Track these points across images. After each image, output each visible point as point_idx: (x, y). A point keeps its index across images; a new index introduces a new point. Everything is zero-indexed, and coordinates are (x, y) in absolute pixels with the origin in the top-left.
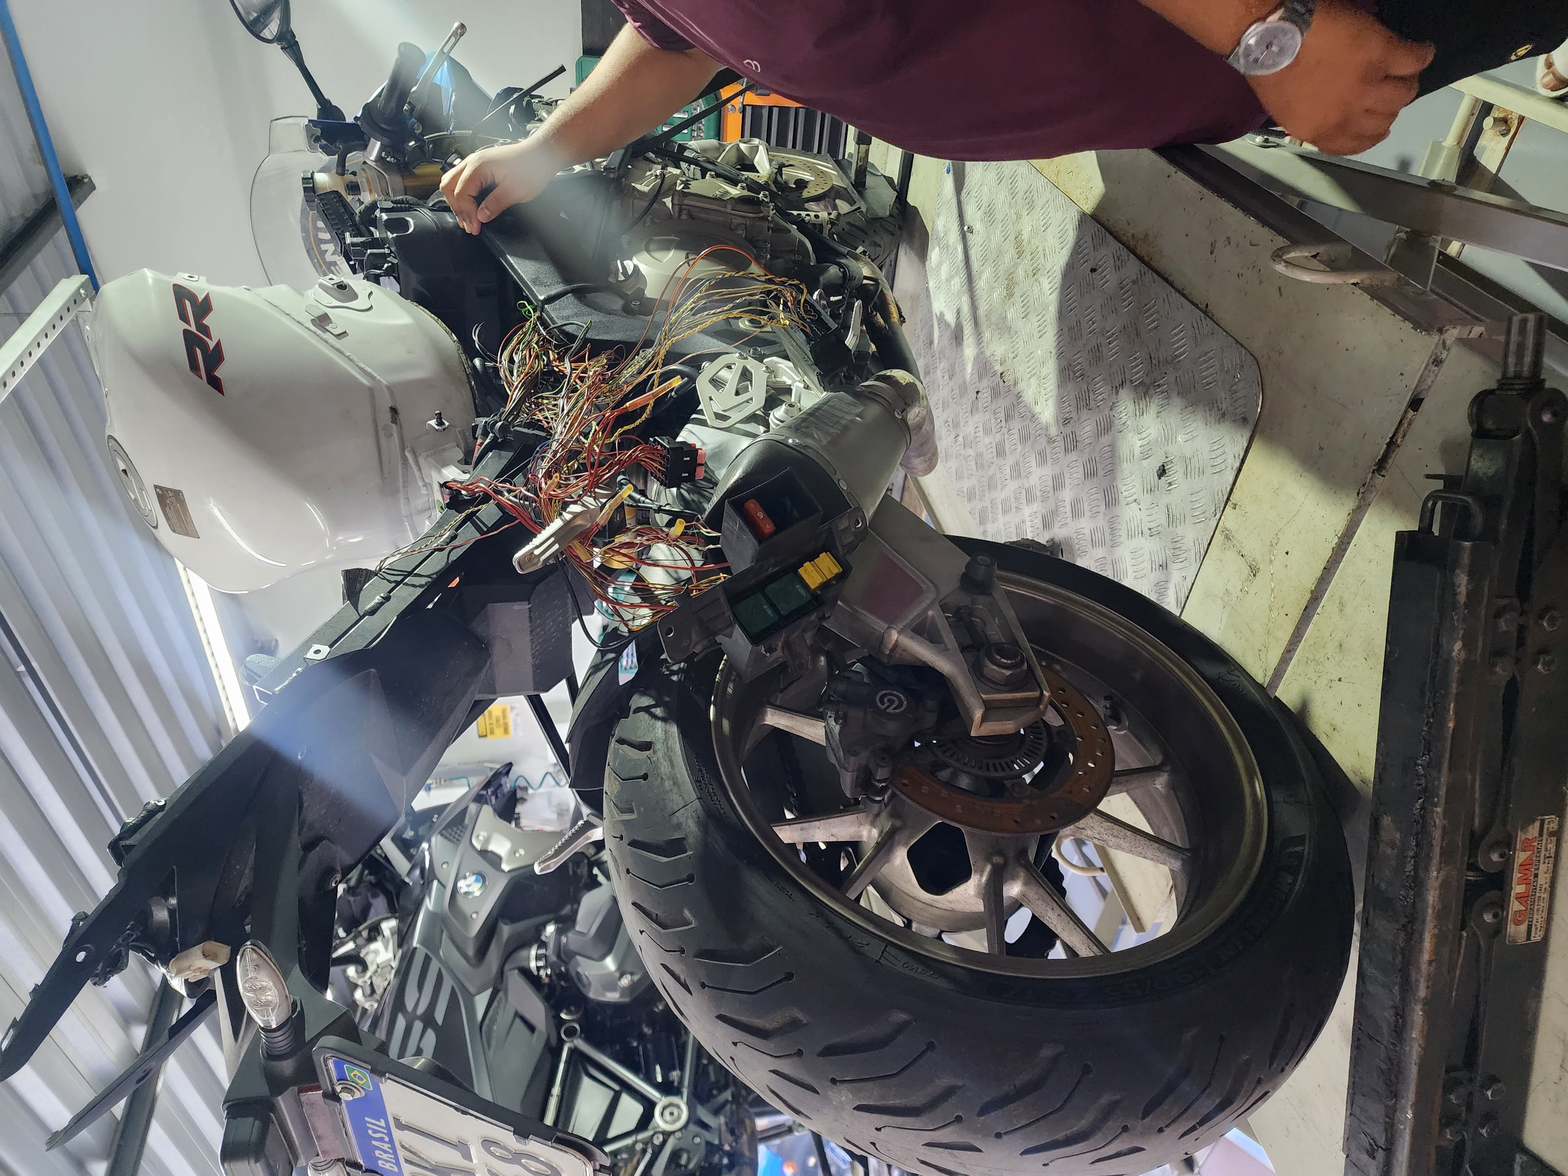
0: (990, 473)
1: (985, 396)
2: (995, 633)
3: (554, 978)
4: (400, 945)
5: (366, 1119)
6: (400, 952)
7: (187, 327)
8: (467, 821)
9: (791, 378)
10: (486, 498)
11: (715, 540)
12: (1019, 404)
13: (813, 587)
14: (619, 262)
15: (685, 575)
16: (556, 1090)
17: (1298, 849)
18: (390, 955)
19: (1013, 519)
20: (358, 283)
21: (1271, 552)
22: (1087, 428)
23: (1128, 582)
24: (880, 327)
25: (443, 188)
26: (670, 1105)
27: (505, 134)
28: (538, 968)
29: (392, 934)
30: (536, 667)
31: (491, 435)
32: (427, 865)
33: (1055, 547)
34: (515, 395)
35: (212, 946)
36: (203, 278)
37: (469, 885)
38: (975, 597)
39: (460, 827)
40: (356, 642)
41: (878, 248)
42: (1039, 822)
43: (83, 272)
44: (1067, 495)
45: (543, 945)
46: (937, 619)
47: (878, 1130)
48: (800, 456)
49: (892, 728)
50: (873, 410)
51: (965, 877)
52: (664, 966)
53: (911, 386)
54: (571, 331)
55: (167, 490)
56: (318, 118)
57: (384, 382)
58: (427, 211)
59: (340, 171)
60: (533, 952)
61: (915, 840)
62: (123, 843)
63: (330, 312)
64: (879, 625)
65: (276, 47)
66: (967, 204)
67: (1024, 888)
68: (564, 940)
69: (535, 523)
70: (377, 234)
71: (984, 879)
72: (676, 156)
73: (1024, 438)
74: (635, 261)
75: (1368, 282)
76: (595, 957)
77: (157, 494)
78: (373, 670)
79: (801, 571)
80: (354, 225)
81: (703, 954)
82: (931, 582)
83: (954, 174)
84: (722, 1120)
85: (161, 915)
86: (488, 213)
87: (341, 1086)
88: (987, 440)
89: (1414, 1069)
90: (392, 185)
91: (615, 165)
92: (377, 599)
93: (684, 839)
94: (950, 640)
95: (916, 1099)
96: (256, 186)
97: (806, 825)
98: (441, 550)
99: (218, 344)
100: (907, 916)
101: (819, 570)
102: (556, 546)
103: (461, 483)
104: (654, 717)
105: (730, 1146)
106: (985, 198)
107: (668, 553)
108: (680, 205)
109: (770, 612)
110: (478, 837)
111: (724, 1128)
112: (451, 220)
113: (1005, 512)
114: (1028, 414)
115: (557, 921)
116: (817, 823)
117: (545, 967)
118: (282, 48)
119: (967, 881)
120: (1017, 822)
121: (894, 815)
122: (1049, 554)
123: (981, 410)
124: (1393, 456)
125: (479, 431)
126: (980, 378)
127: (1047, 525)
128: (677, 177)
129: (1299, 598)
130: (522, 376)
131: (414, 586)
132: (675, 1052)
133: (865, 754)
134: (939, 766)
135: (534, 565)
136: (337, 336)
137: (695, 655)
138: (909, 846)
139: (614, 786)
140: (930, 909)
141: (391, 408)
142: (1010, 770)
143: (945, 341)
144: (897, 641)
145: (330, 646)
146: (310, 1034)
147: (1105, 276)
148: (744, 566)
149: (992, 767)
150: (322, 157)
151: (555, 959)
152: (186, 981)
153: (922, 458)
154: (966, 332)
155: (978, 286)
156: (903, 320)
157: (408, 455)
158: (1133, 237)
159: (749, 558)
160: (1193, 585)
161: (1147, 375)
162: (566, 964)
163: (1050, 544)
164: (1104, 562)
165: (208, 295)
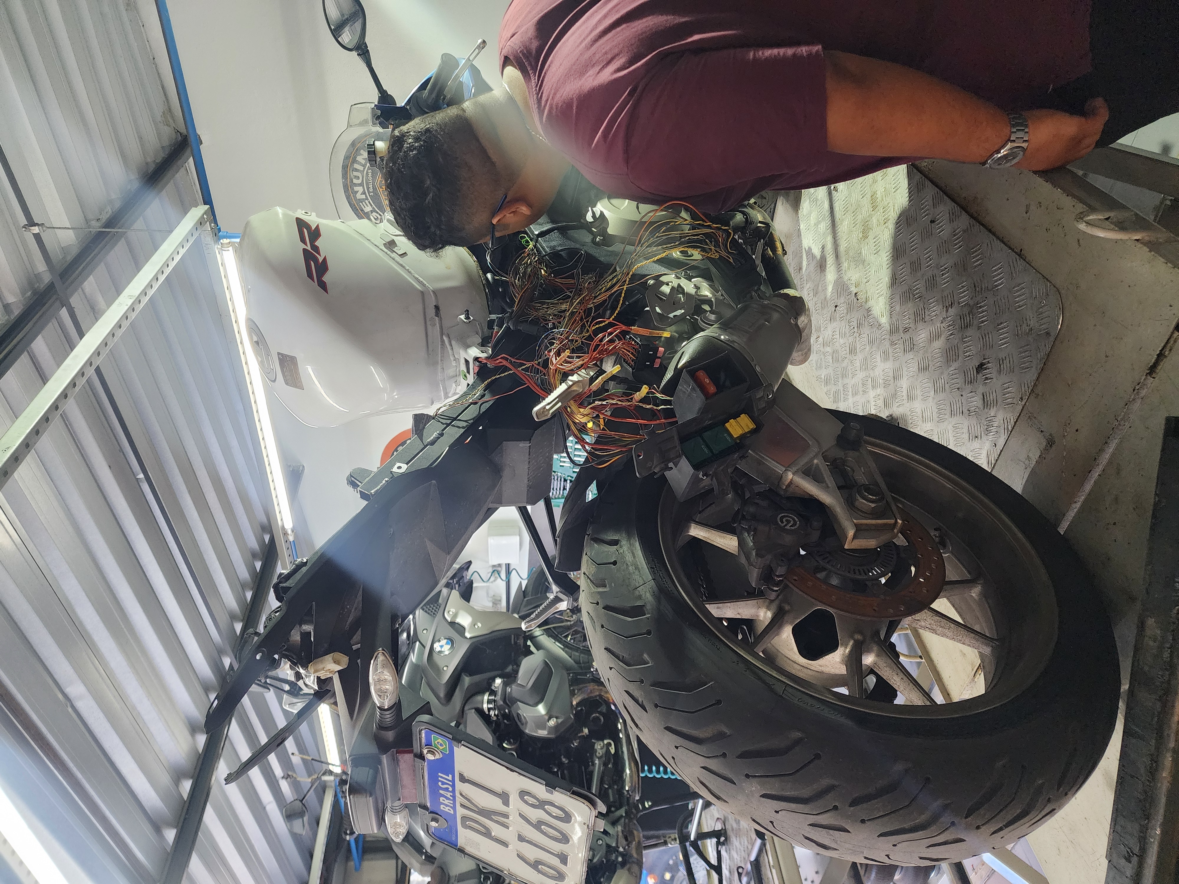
0: (844, 365)
1: (842, 309)
2: (861, 478)
3: (500, 717)
5: (439, 774)
7: (305, 247)
8: (440, 601)
12: (868, 316)
13: (735, 437)
14: (590, 208)
19: (860, 399)
21: (1064, 430)
22: (922, 335)
23: (951, 447)
24: (770, 257)
28: (489, 709)
30: (529, 487)
32: (412, 631)
33: (893, 420)
35: (338, 655)
36: (314, 214)
38: (847, 452)
39: (436, 605)
40: (423, 462)
41: (764, 200)
42: (891, 611)
43: (205, 204)
44: (904, 383)
45: (493, 693)
46: (820, 466)
47: (777, 812)
48: (730, 348)
49: (788, 539)
51: (833, 648)
52: (627, 692)
55: (287, 356)
56: (379, 103)
57: (431, 288)
60: (486, 697)
61: (799, 621)
62: (281, 585)
63: (395, 238)
64: (780, 469)
65: (354, 53)
67: (876, 659)
68: (509, 690)
71: (848, 650)
73: (871, 342)
74: (601, 207)
75: (1147, 238)
76: (531, 703)
77: (280, 360)
78: (434, 482)
79: (727, 425)
81: (656, 684)
82: (815, 439)
84: (620, 828)
88: (842, 341)
89: (1163, 800)
92: (435, 435)
93: (643, 606)
94: (830, 481)
95: (806, 792)
96: (335, 150)
98: (475, 403)
99: (325, 259)
101: (740, 426)
102: (560, 404)
105: (624, 848)
109: (705, 450)
110: (449, 612)
111: (620, 834)
113: (855, 394)
114: (875, 323)
115: (503, 676)
116: (728, 604)
117: (494, 709)
118: (358, 55)
119: (834, 651)
120: (874, 611)
121: (785, 602)
123: (838, 319)
124: (1162, 363)
125: (495, 324)
126: (839, 296)
127: (886, 405)
131: (459, 427)
132: (584, 777)
133: (769, 557)
134: (819, 569)
135: (547, 415)
136: (400, 255)
137: (655, 473)
138: (793, 625)
139: (591, 569)
140: (805, 670)
141: (435, 306)
142: (871, 574)
143: (812, 268)
144: (792, 480)
145: (407, 464)
146: (405, 715)
147: (942, 226)
148: (690, 416)
149: (857, 572)
150: (381, 130)
151: (502, 703)
152: (318, 678)
153: (800, 353)
154: (829, 263)
155: (839, 230)
156: (785, 252)
157: (445, 339)
158: (965, 198)
159: (696, 410)
160: (1001, 451)
161: (972, 299)
162: (509, 707)
163: (889, 418)
164: (931, 433)
165: (318, 226)
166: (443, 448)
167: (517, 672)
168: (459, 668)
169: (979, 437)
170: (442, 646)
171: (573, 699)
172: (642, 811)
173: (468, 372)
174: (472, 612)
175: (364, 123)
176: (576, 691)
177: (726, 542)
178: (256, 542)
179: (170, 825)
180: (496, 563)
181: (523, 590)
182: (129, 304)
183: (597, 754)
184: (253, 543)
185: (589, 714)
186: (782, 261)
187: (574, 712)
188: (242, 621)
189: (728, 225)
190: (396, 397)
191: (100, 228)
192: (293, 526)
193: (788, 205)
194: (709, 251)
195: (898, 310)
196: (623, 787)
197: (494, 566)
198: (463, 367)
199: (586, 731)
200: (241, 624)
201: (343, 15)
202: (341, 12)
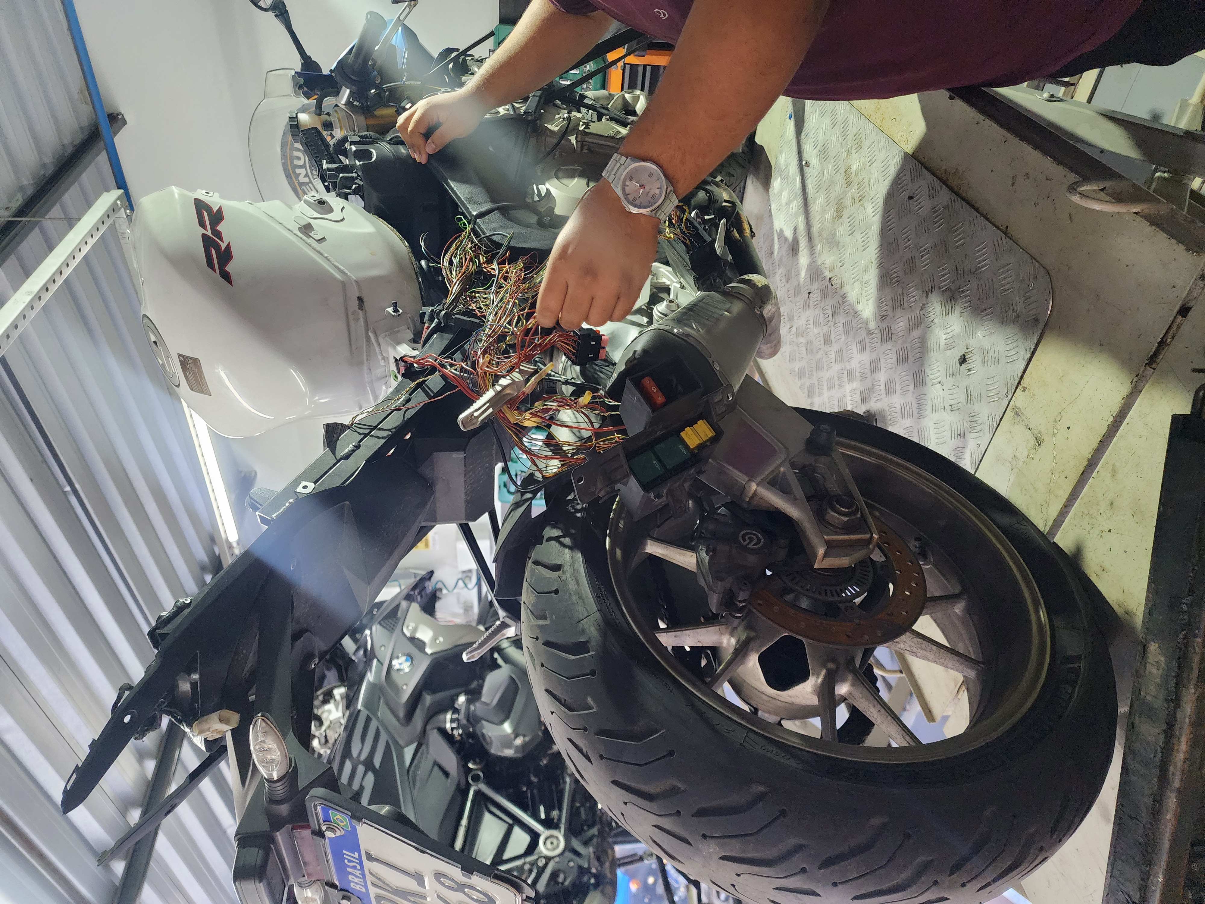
0: (819, 356)
1: (816, 296)
2: (832, 486)
3: (464, 736)
4: (348, 706)
5: (344, 852)
6: (348, 713)
7: (205, 232)
8: (399, 614)
9: (669, 279)
10: (433, 370)
11: (615, 408)
12: (843, 303)
13: (692, 447)
14: (535, 186)
15: (586, 434)
16: (464, 822)
17: (1076, 665)
18: (340, 714)
19: (836, 393)
20: (332, 199)
21: (1055, 427)
22: (900, 324)
23: (932, 446)
24: (736, 240)
25: (399, 127)
26: (551, 836)
27: (444, 85)
28: (452, 729)
29: (342, 698)
30: (468, 502)
31: (436, 320)
32: (369, 647)
33: (870, 416)
34: (455, 289)
35: (227, 713)
36: (216, 194)
37: (401, 664)
38: (817, 457)
39: (395, 619)
40: (334, 480)
41: (733, 178)
42: (867, 637)
43: (119, 188)
44: (882, 376)
45: (456, 711)
46: (788, 474)
47: (738, 875)
48: (683, 342)
49: (752, 559)
50: (737, 307)
51: (804, 677)
52: (570, 740)
53: (766, 288)
54: (497, 240)
55: (188, 357)
56: (302, 69)
57: (353, 277)
58: (386, 144)
59: (318, 112)
60: (449, 716)
61: (765, 648)
62: (159, 632)
63: (312, 222)
64: (741, 478)
65: (271, 14)
66: (805, 144)
67: (851, 689)
68: (472, 708)
69: (472, 391)
70: (347, 162)
71: (820, 680)
72: (578, 103)
73: (847, 331)
74: (548, 185)
75: (1146, 211)
76: (496, 722)
77: (180, 361)
78: (347, 502)
79: (683, 434)
80: (329, 154)
81: (602, 732)
82: (782, 444)
83: (795, 120)
84: (591, 850)
85: (185, 686)
86: (434, 146)
87: (326, 826)
88: (816, 331)
89: (1166, 845)
90: (357, 123)
91: (532, 109)
92: (351, 447)
93: (587, 642)
94: (798, 492)
95: (770, 854)
96: (253, 124)
97: (679, 633)
98: (398, 410)
99: (228, 246)
100: (755, 706)
101: (697, 434)
102: (491, 410)
103: (414, 357)
104: (562, 545)
105: (597, 869)
106: (820, 139)
107: (572, 416)
108: (582, 142)
109: (657, 466)
110: (408, 627)
112: (404, 151)
113: (830, 388)
114: (851, 311)
115: (467, 693)
116: (688, 632)
117: (457, 728)
118: (275, 16)
119: (805, 681)
120: (848, 636)
121: (749, 627)
123: (812, 306)
124: (1163, 353)
125: (426, 318)
126: (812, 281)
127: (864, 399)
128: (579, 120)
129: (1078, 465)
130: (460, 275)
131: (378, 437)
132: (555, 797)
133: (730, 579)
134: (786, 591)
135: (474, 424)
136: (318, 241)
137: (599, 498)
138: (760, 653)
139: (532, 599)
140: (774, 701)
141: (358, 298)
142: (844, 595)
143: (784, 251)
144: (756, 491)
145: (315, 482)
146: (302, 784)
147: (920, 203)
148: (639, 429)
149: (829, 594)
150: (305, 101)
151: (465, 722)
152: (206, 739)
153: (769, 345)
154: (801, 245)
155: (812, 209)
156: (753, 234)
157: (371, 334)
158: (945, 171)
159: (644, 423)
160: (986, 450)
161: (953, 282)
162: (474, 726)
163: (867, 414)
164: (911, 430)
165: (220, 208)
166: (359, 461)
167: (481, 687)
168: (420, 686)
169: (962, 435)
173: (398, 371)
174: (435, 627)
175: (286, 95)
177: (684, 559)
182: (28, 301)
186: (750, 245)
191: (9, 217)
192: (238, 538)
193: (758, 184)
198: (393, 367)
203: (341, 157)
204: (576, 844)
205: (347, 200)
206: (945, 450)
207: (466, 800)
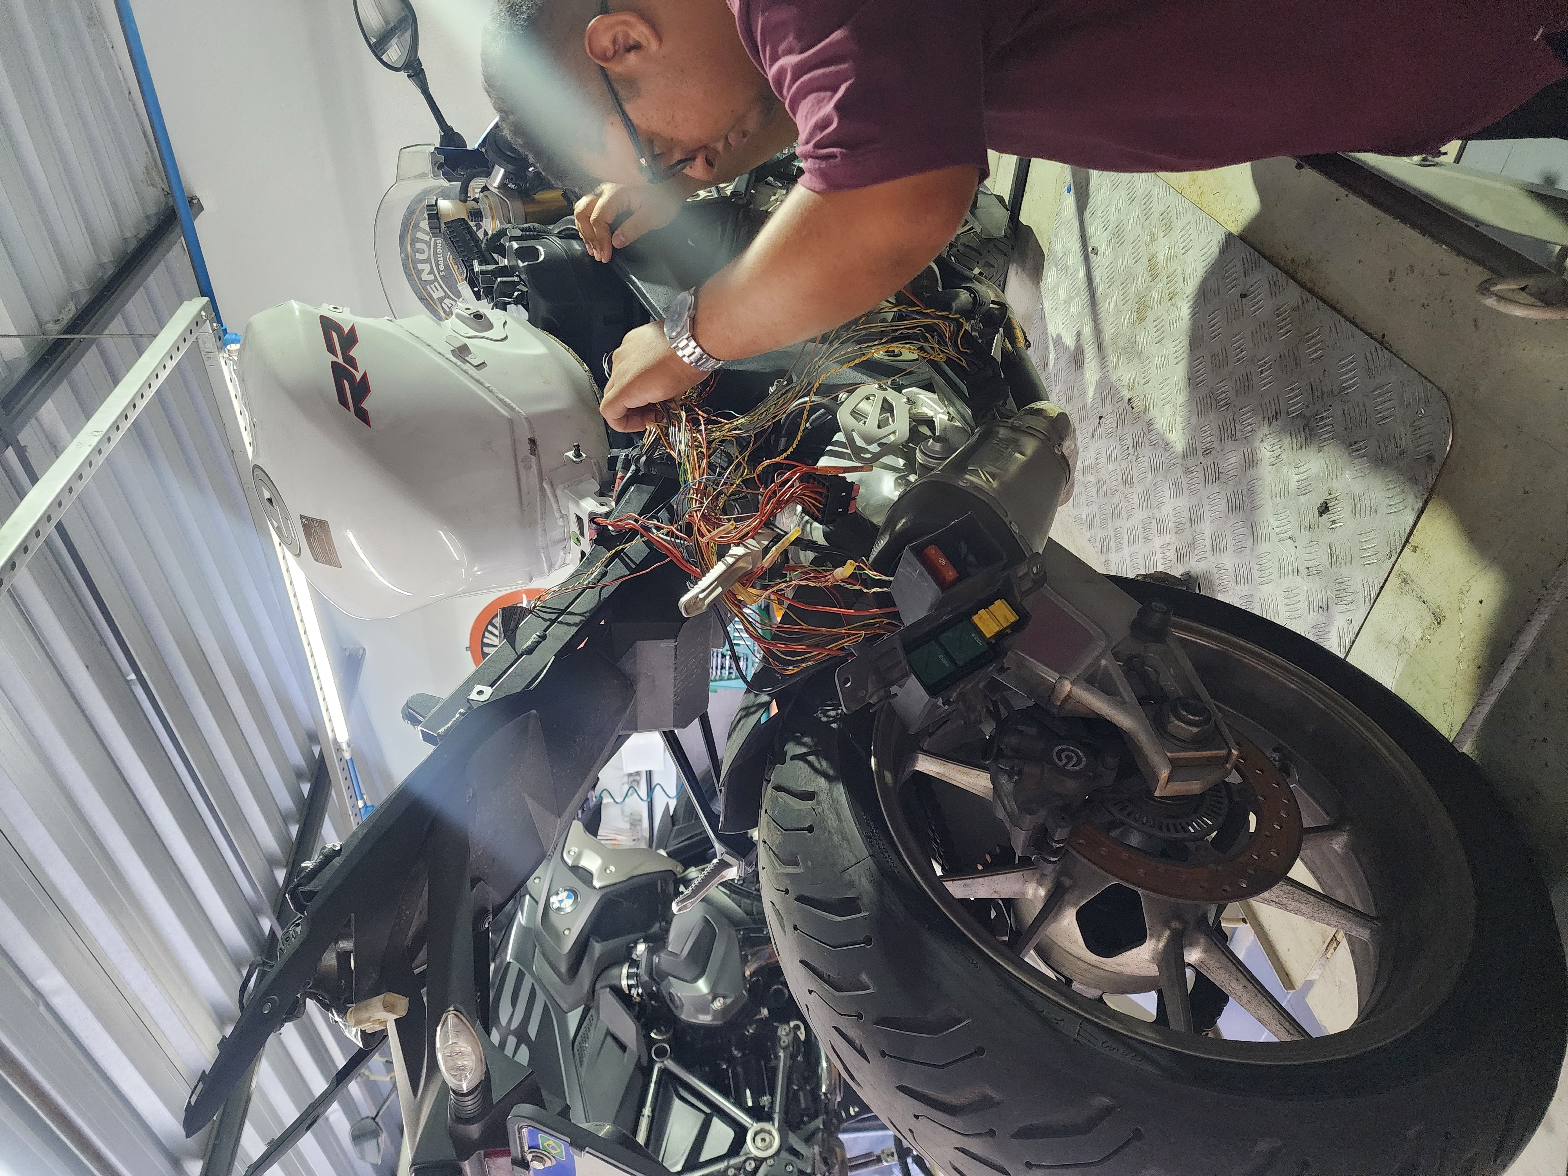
0: (1115, 500)
1: (1110, 421)
2: (1169, 682)
3: (645, 997)
7: (335, 359)
9: (932, 409)
10: (633, 533)
12: (1149, 431)
13: (988, 636)
16: (647, 1111)
19: (1141, 549)
20: (495, 315)
21: (1460, 600)
22: (1232, 460)
26: (761, 1131)
28: (630, 987)
30: (677, 704)
31: (633, 467)
33: (1189, 579)
35: (392, 997)
36: (346, 310)
37: (562, 901)
38: (1147, 644)
40: (516, 681)
41: (991, 269)
43: (203, 295)
44: (1207, 528)
45: (634, 963)
46: (1111, 669)
48: (972, 498)
49: (1072, 786)
50: (1031, 446)
51: (1138, 940)
52: (839, 1031)
55: (313, 520)
56: (441, 145)
57: (523, 413)
58: (556, 239)
59: (463, 198)
60: (625, 971)
61: (1086, 901)
62: (302, 888)
63: (468, 342)
64: (1051, 676)
65: (403, 75)
66: (1091, 224)
67: (1203, 955)
68: (656, 960)
69: (688, 561)
70: (505, 262)
71: (1161, 945)
73: (1155, 467)
76: (688, 979)
77: (304, 525)
78: (534, 712)
79: (975, 618)
80: (480, 251)
81: (883, 1021)
82: (1101, 628)
83: (1076, 194)
84: (815, 1149)
85: (330, 960)
86: (623, 240)
87: (531, 1155)
88: (1111, 467)
90: (514, 211)
91: (742, 190)
92: (534, 638)
93: (858, 898)
94: (1127, 692)
96: (381, 214)
98: (593, 586)
99: (365, 376)
100: (1069, 976)
101: (995, 619)
102: (720, 590)
103: (607, 517)
104: (811, 766)
106: (1113, 218)
109: (945, 662)
110: (569, 852)
111: (818, 1157)
112: (577, 247)
113: (1131, 542)
114: (1161, 441)
115: (647, 939)
117: (636, 986)
118: (409, 76)
119: (1140, 945)
120: (1202, 888)
121: (1063, 873)
122: (1185, 589)
123: (1104, 435)
125: (619, 465)
126: (1104, 401)
127: (1180, 557)
131: (568, 624)
132: (765, 1077)
133: (1043, 813)
134: (1113, 825)
135: (700, 608)
136: (476, 367)
137: (870, 705)
138: (1078, 907)
139: (775, 836)
140: (1095, 970)
141: (530, 439)
142: (1192, 830)
143: (1063, 363)
144: (1070, 692)
145: (492, 686)
146: (497, 1096)
147: (1258, 302)
148: (921, 614)
149: (1172, 829)
150: (446, 183)
151: (646, 978)
152: (363, 1032)
154: (1087, 356)
155: (1102, 309)
156: (1028, 345)
157: (546, 486)
158: (1293, 261)
159: (927, 606)
160: (1360, 629)
161: (1308, 406)
162: (658, 984)
163: (1185, 578)
164: (1250, 599)
165: (353, 327)
166: (546, 656)
167: (667, 931)
168: (587, 931)
169: (1324, 608)
170: (561, 902)
171: (746, 968)
172: (846, 1121)
173: (582, 534)
174: (601, 850)
175: (423, 175)
176: (749, 957)
177: (971, 780)
178: (302, 758)
179: (194, 1156)
180: (633, 770)
181: (671, 813)
182: (94, 443)
183: (782, 1043)
184: (297, 758)
185: (767, 986)
186: (1025, 357)
187: (748, 986)
188: (286, 866)
189: (948, 308)
190: (479, 573)
191: (58, 334)
192: (349, 739)
193: (1026, 276)
194: (931, 351)
195: (1194, 423)
196: (819, 1087)
197: (630, 775)
198: (574, 528)
199: (765, 1012)
200: (285, 871)
201: (387, 23)
202: (385, 17)
203: (495, 256)
204: (795, 1141)
205: (506, 310)
206: (1301, 626)
207: (650, 1082)
